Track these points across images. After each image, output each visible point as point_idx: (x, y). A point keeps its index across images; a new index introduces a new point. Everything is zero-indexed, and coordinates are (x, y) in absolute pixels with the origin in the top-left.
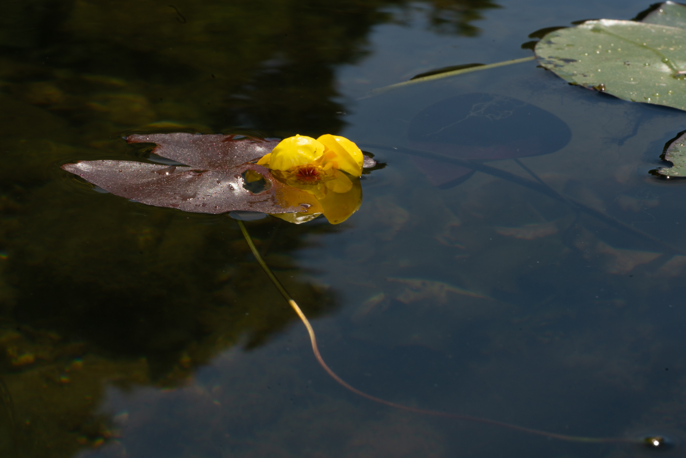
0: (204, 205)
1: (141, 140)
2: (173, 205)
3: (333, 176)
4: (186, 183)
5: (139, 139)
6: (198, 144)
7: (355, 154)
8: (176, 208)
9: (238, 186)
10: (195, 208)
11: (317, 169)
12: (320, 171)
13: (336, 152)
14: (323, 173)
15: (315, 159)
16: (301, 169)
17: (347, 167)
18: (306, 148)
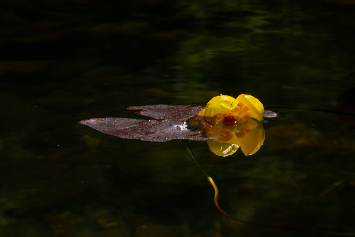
0: (158, 137)
1: (135, 109)
2: (139, 138)
3: (246, 121)
4: (150, 126)
5: (134, 109)
6: (170, 110)
7: (257, 105)
8: (140, 139)
9: (183, 127)
10: (152, 139)
11: (235, 117)
12: (236, 118)
13: (249, 107)
14: (239, 119)
15: (232, 109)
16: (225, 117)
17: (255, 116)
18: (226, 102)
